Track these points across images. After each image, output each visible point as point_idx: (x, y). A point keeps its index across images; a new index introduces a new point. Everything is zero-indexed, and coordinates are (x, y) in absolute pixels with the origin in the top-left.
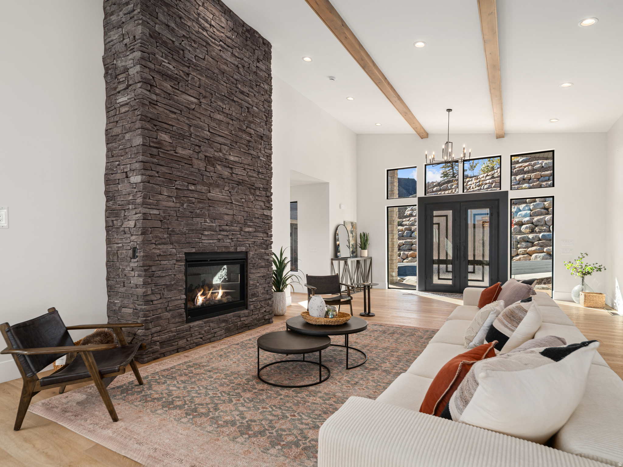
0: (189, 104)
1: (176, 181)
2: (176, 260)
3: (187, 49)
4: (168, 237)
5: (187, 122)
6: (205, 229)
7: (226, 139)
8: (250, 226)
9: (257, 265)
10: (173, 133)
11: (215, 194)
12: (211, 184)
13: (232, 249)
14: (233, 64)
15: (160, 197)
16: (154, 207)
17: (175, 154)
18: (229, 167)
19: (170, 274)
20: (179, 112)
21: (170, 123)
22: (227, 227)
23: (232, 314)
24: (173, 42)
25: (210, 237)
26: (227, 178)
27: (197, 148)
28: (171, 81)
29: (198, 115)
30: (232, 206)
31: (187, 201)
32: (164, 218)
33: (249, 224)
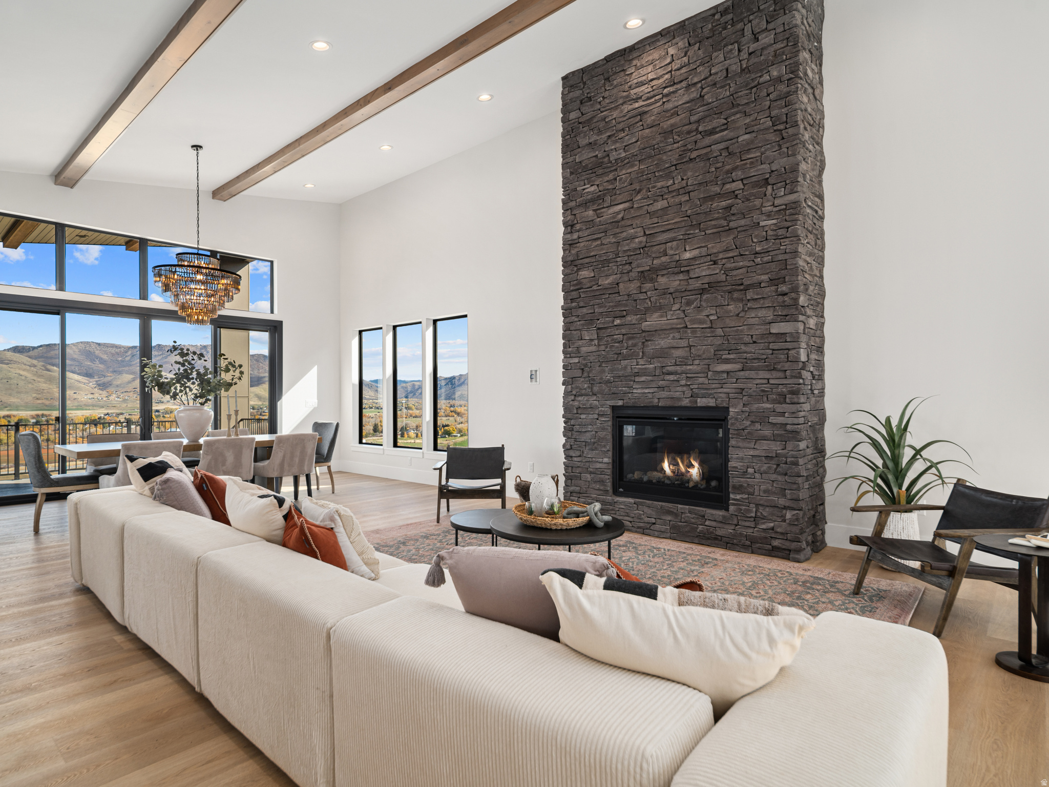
0: (614, 217)
1: (598, 320)
2: (598, 414)
3: (612, 150)
4: (589, 387)
5: (614, 240)
6: (637, 374)
7: (676, 230)
8: (727, 361)
9: (749, 433)
10: (595, 264)
11: (654, 321)
12: (647, 309)
13: (686, 402)
14: (688, 102)
15: (580, 343)
16: (574, 355)
17: (598, 288)
18: (682, 272)
19: (589, 430)
20: (604, 234)
21: (592, 254)
22: (678, 368)
23: (688, 507)
24: (596, 156)
25: (646, 385)
26: (676, 291)
27: (627, 267)
28: (593, 205)
29: (629, 222)
30: (686, 332)
31: (612, 341)
32: (586, 365)
33: (724, 357)
